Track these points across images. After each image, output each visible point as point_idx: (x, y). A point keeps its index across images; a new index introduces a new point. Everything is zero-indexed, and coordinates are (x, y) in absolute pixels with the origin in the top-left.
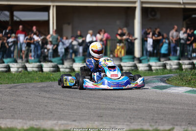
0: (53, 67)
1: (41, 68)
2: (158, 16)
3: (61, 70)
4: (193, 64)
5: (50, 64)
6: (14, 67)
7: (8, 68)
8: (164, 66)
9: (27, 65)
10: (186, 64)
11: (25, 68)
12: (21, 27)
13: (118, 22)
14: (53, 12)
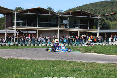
1: (34, 45)
2: (63, 33)
3: (39, 45)
4: (72, 44)
5: (36, 44)
6: (28, 45)
7: (26, 45)
8: (65, 45)
9: (31, 44)
10: (70, 44)
11: (30, 45)
12: (30, 35)
13: (53, 34)
14: (37, 31)
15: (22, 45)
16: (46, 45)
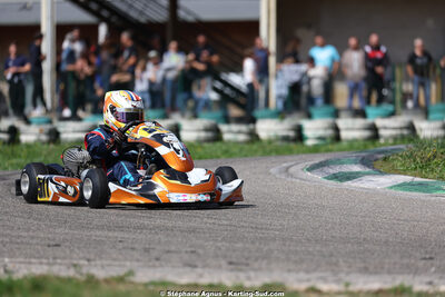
0: (206, 130)
3: (227, 137)
15: (54, 136)
16: (299, 130)
